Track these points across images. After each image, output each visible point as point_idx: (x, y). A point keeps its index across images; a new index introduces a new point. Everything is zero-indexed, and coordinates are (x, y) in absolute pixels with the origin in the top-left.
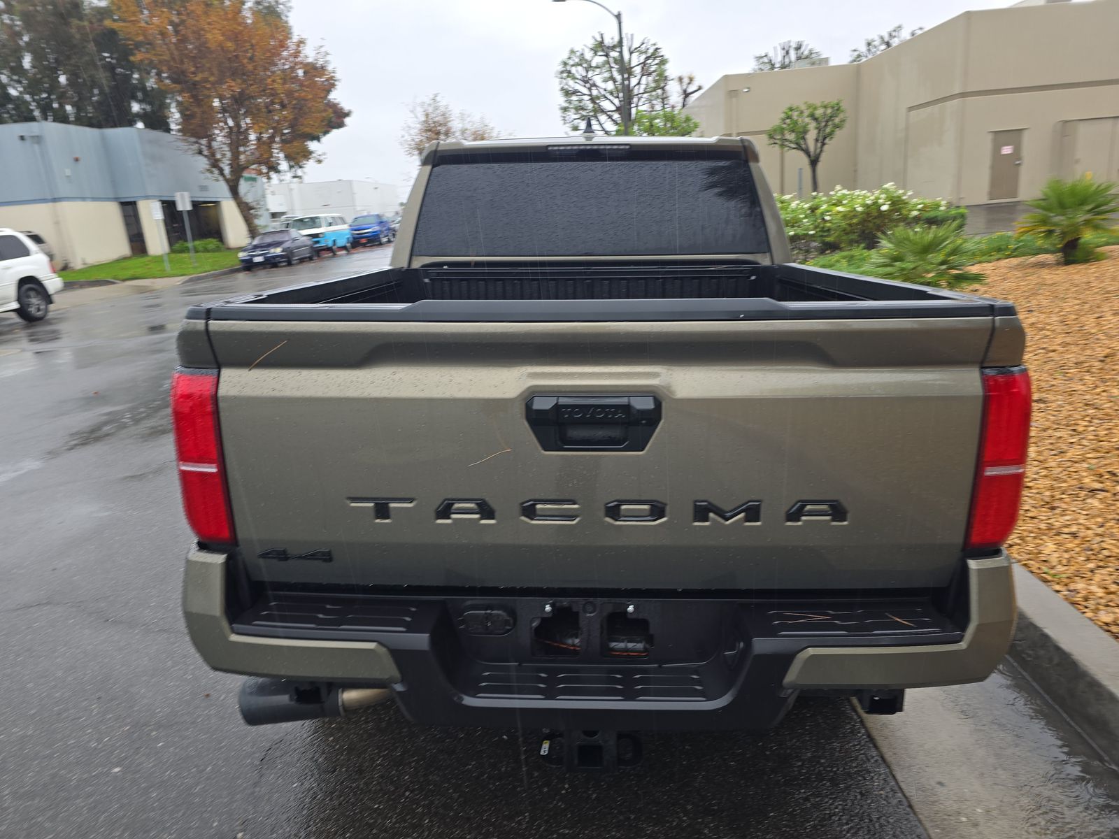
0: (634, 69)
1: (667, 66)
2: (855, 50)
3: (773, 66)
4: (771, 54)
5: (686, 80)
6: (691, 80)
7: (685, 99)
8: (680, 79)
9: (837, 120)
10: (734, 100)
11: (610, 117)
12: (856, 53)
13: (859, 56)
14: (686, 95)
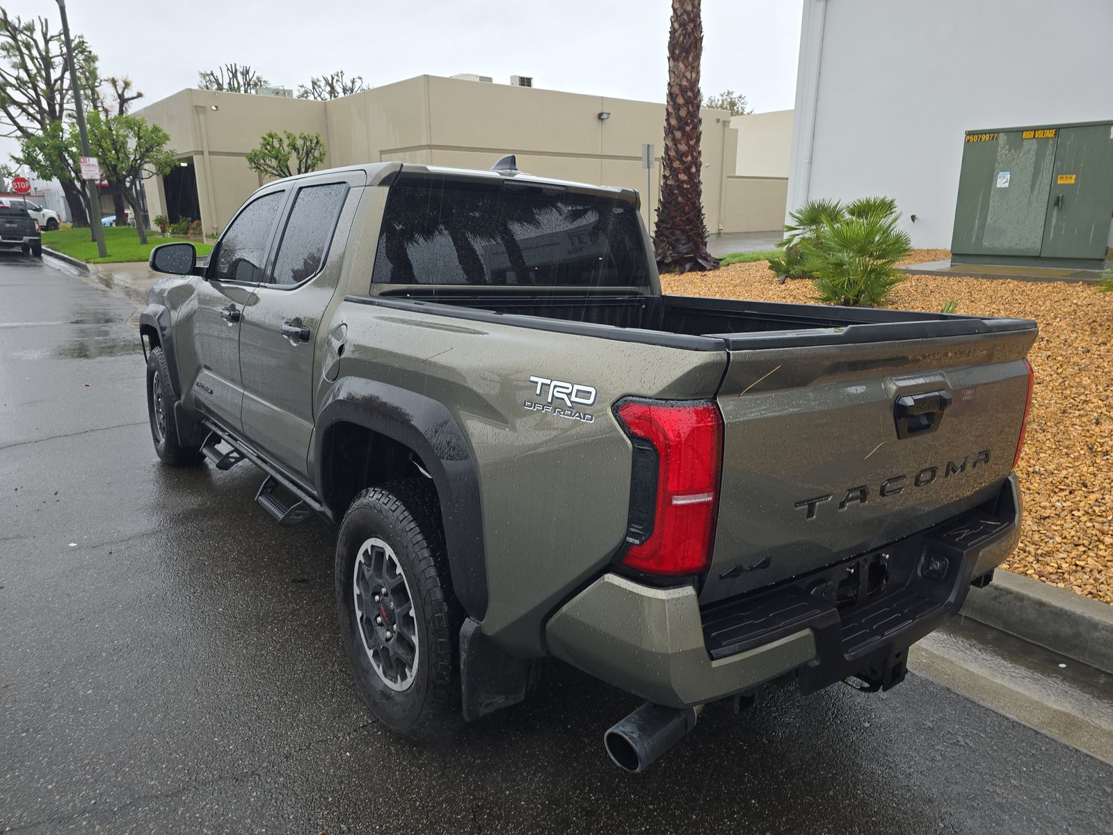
0: (52, 60)
1: (97, 64)
2: (302, 86)
3: (220, 87)
4: (217, 73)
5: (120, 85)
6: (127, 85)
7: (121, 106)
8: (114, 82)
9: (317, 154)
10: (201, 116)
11: (24, 110)
12: (303, 89)
13: (306, 92)
14: (123, 101)
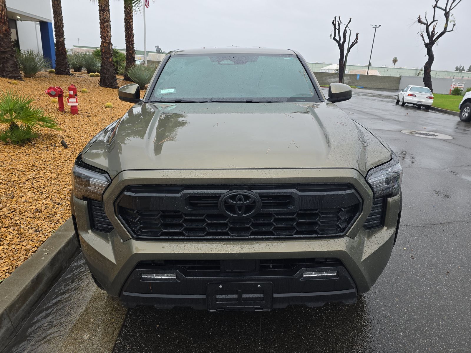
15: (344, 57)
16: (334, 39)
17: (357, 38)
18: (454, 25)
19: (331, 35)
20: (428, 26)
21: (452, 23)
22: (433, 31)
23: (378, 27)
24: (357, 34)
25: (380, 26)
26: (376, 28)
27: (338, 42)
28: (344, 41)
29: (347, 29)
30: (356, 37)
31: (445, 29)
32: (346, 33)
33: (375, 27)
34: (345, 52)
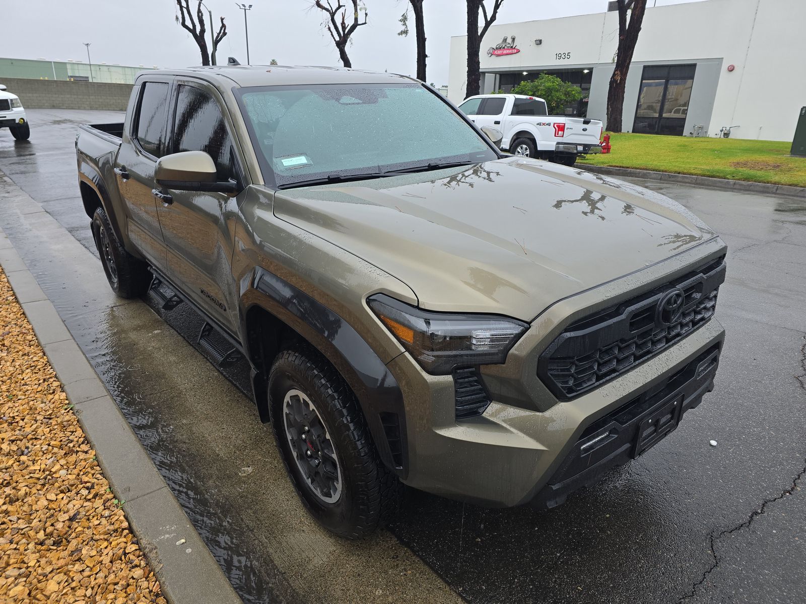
15: (210, 59)
16: (184, 24)
17: (223, 26)
18: (366, 14)
19: (177, 18)
20: (333, 15)
21: (363, 12)
22: (343, 23)
23: (247, 7)
24: (222, 19)
25: (250, 6)
26: (245, 10)
27: (193, 31)
28: (203, 31)
29: (202, 8)
30: (221, 25)
31: (356, 19)
32: (202, 15)
33: (244, 8)
34: (210, 50)
